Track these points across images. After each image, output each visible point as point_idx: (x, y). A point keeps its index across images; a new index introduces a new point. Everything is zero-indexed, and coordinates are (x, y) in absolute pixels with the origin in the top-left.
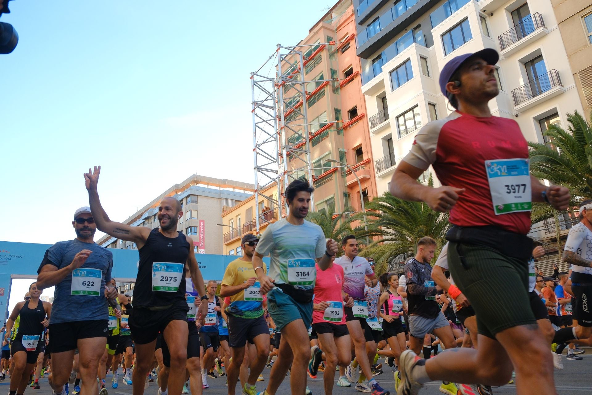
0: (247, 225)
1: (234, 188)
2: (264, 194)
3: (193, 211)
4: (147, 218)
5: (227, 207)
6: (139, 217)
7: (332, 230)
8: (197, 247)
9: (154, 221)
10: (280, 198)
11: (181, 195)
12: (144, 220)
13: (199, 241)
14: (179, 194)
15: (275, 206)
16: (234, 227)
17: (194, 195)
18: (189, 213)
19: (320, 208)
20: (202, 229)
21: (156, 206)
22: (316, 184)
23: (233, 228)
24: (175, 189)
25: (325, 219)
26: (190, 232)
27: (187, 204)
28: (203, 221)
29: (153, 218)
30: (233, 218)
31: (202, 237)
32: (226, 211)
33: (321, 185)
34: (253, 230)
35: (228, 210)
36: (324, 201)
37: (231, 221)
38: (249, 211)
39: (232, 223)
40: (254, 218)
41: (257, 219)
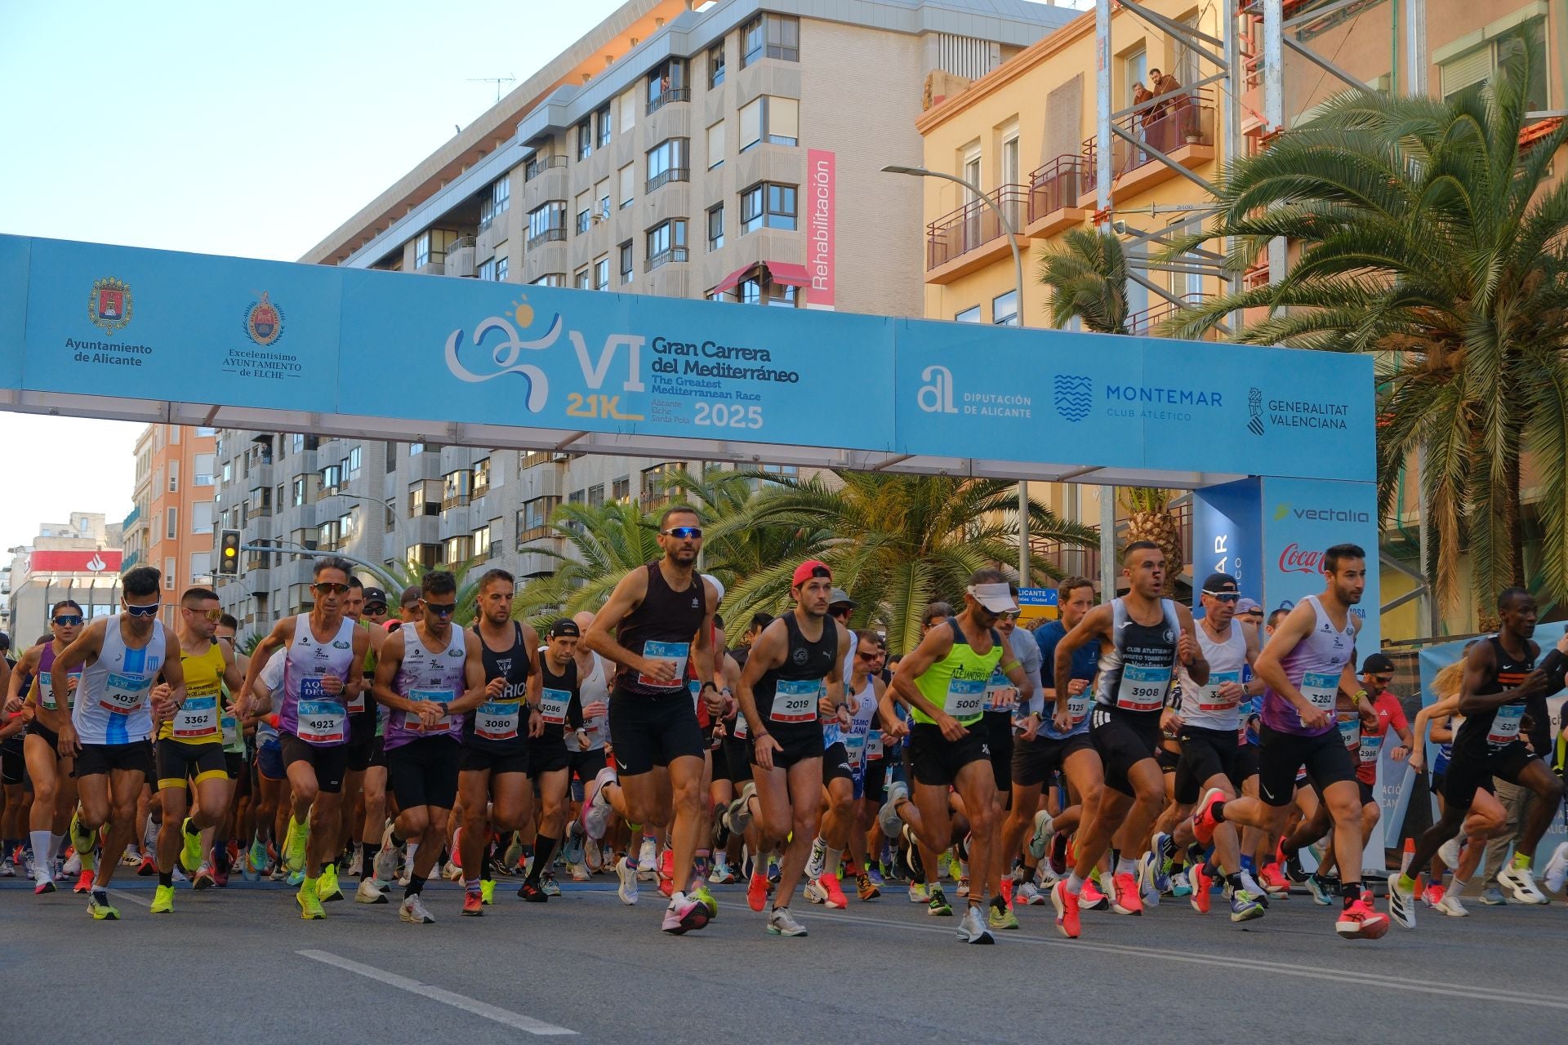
0: (1053, 174)
3: (771, 99)
4: (545, 139)
5: (947, 80)
6: (503, 132)
7: (1514, 201)
8: (796, 290)
9: (580, 152)
10: (1234, 27)
11: (712, 13)
12: (529, 150)
13: (804, 263)
14: (702, 9)
15: (1208, 69)
16: (985, 187)
17: (782, 16)
18: (754, 111)
19: (1455, 81)
20: (823, 200)
21: (586, 76)
23: (975, 189)
25: (1474, 138)
26: (758, 210)
27: (742, 65)
28: (830, 157)
29: (573, 136)
30: (978, 139)
31: (822, 243)
32: (941, 99)
34: (1082, 201)
35: (956, 93)
36: (1486, 44)
37: (970, 155)
38: (1067, 96)
39: (975, 164)
40: (1087, 137)
41: (1103, 141)
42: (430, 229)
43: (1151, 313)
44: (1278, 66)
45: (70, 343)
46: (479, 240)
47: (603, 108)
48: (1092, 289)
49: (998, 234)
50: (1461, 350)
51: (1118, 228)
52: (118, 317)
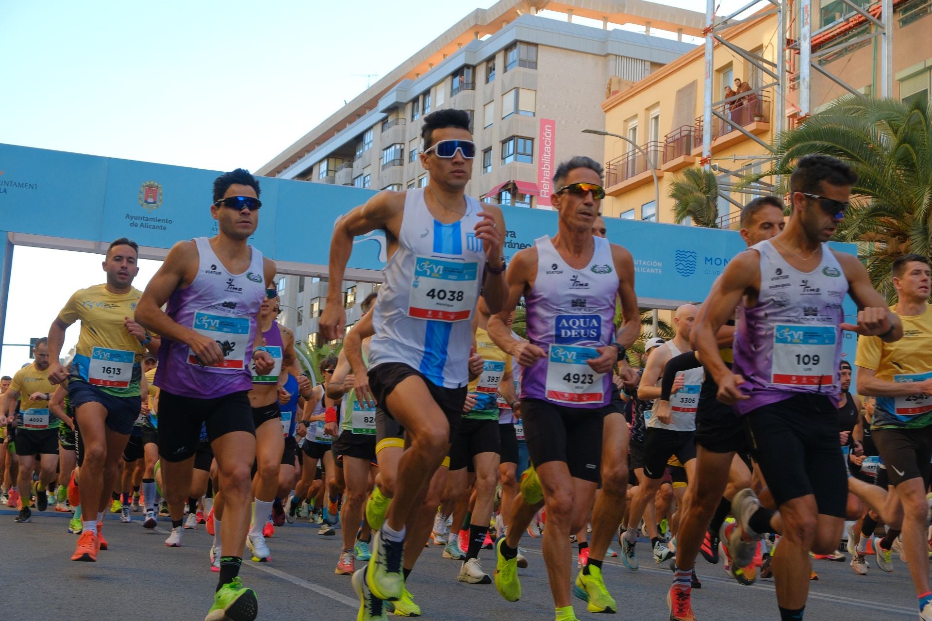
0: (678, 136)
1: (648, 24)
2: (737, 42)
3: (521, 92)
4: (394, 109)
5: (620, 82)
6: (371, 104)
8: (531, 197)
9: (413, 116)
10: (783, 56)
11: (489, 41)
12: (384, 115)
13: (536, 182)
14: (483, 38)
15: (768, 79)
16: (639, 142)
17: (528, 44)
18: (511, 96)
19: (909, 90)
20: (548, 147)
21: (418, 75)
22: (906, 10)
23: (633, 143)
24: (472, 24)
25: (920, 123)
26: (511, 151)
27: (505, 70)
28: (552, 123)
29: (409, 108)
30: (636, 116)
31: (547, 171)
32: (616, 92)
33: (921, 17)
34: (694, 152)
35: (624, 89)
36: (926, 69)
37: (632, 124)
38: (688, 93)
39: (634, 129)
40: (698, 116)
41: (707, 118)
42: (328, 157)
43: (731, 216)
44: (807, 79)
45: (127, 216)
46: (355, 164)
47: (427, 93)
48: (698, 201)
49: (646, 169)
50: (907, 243)
51: (714, 168)
52: (154, 203)
